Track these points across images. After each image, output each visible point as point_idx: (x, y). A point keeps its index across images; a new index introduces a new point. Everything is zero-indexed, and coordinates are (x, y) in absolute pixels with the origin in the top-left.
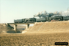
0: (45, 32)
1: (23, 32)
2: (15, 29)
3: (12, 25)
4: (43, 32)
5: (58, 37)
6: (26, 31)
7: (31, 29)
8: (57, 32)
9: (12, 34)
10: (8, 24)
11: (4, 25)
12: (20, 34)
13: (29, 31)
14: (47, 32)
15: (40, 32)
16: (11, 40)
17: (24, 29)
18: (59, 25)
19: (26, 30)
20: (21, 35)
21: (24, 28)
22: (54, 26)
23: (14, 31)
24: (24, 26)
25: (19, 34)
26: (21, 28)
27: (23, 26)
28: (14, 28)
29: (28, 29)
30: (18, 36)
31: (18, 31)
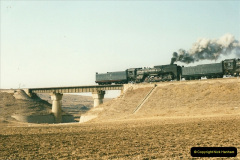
0: (160, 118)
1: (84, 119)
2: (54, 109)
3: (43, 96)
4: (153, 118)
5: (205, 136)
6: (94, 113)
7: (111, 108)
8: (202, 116)
9: (46, 125)
10: (30, 90)
11: (18, 96)
12: (73, 126)
13: (104, 115)
14: (165, 118)
15: (143, 119)
16: (43, 145)
17: (85, 109)
18: (208, 94)
19: (93, 110)
20: (77, 130)
21: (85, 104)
22: (192, 95)
23: (52, 114)
24: (86, 98)
25: (68, 127)
26: (76, 103)
27: (81, 97)
28: (51, 105)
29: (101, 109)
30: (65, 131)
31: (66, 116)
